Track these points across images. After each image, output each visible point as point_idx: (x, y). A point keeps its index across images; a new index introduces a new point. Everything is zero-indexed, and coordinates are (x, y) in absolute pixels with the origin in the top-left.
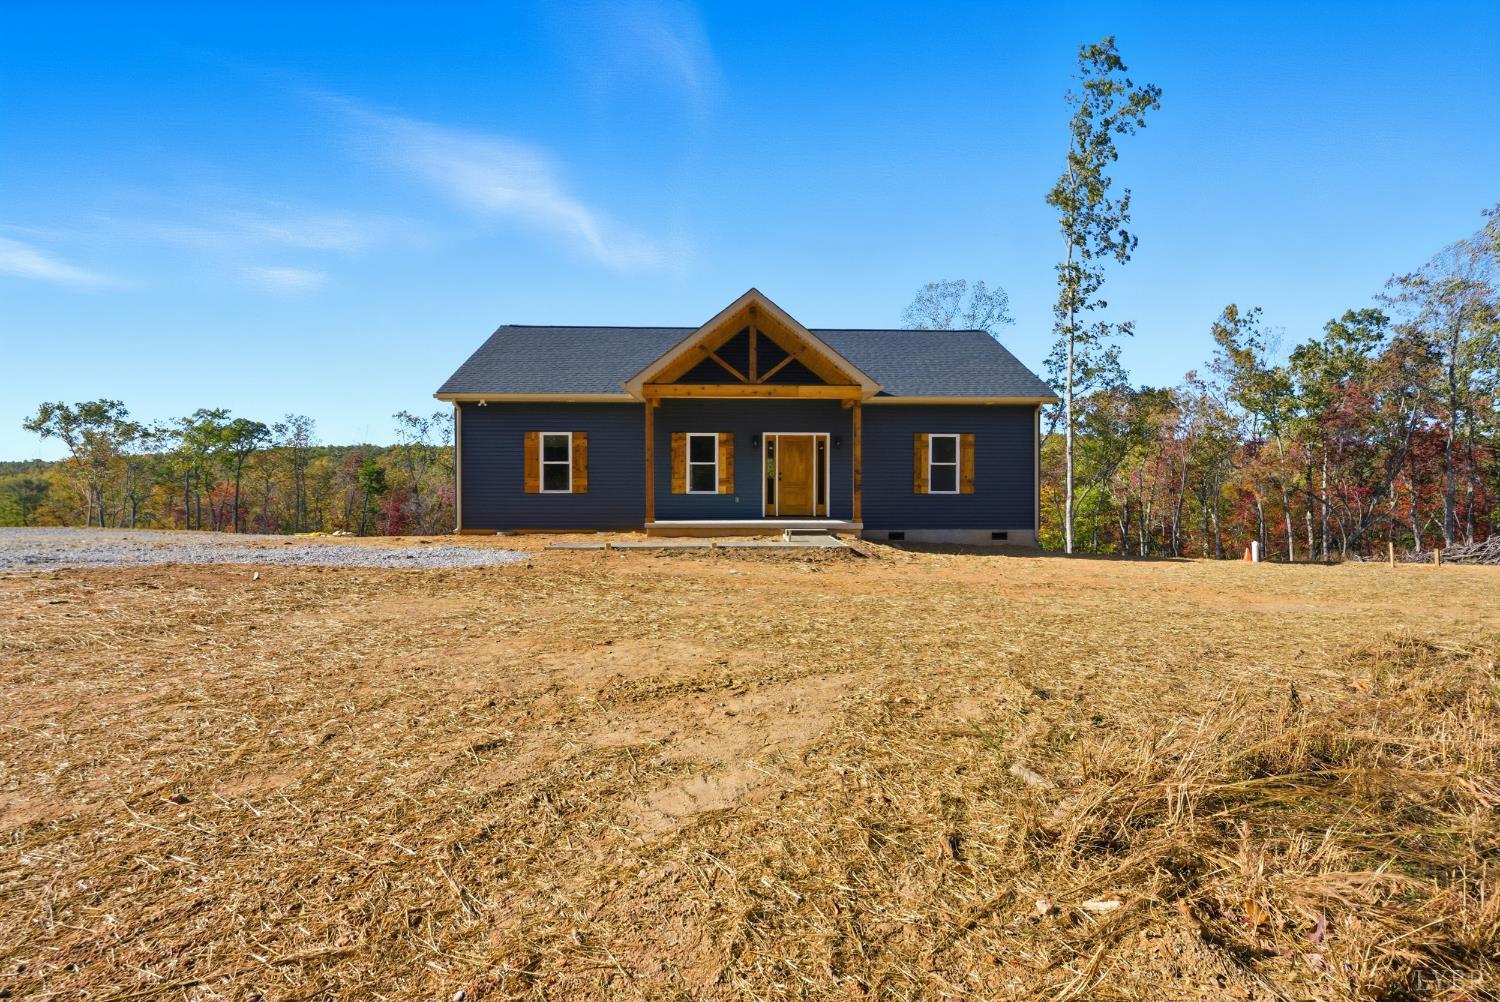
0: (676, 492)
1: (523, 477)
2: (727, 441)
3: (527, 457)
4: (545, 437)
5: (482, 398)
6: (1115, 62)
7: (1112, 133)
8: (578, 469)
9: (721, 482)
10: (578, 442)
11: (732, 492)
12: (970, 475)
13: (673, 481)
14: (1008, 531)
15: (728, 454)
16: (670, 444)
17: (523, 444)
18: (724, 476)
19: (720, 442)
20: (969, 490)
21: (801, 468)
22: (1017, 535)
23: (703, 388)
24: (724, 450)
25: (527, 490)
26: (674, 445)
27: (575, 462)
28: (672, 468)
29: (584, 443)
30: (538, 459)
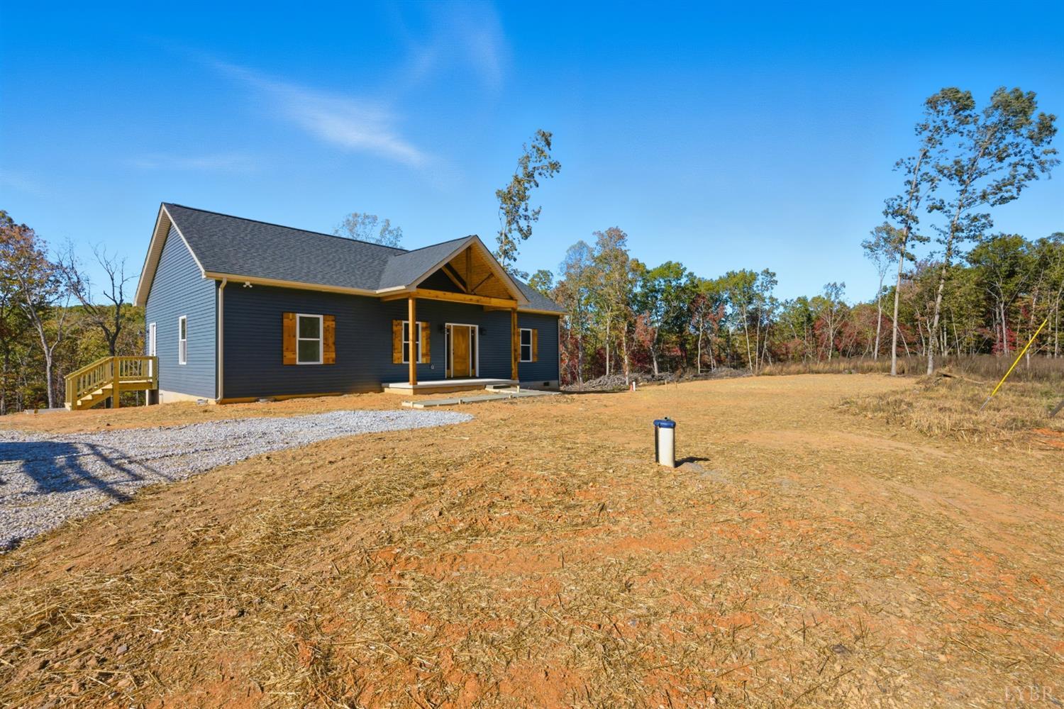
0: (396, 362)
1: (282, 351)
2: (426, 328)
3: (285, 335)
4: (300, 317)
5: (248, 281)
6: (548, 144)
7: (536, 174)
8: (328, 345)
9: (423, 355)
10: (328, 323)
11: (429, 362)
12: (536, 351)
13: (394, 354)
14: (550, 381)
15: (427, 336)
16: (392, 328)
17: (282, 322)
18: (424, 352)
19: (423, 329)
20: (536, 360)
21: (463, 346)
22: (553, 383)
23: (445, 294)
24: (424, 333)
25: (286, 362)
26: (395, 328)
27: (325, 339)
28: (393, 345)
29: (332, 324)
30: (295, 336)
